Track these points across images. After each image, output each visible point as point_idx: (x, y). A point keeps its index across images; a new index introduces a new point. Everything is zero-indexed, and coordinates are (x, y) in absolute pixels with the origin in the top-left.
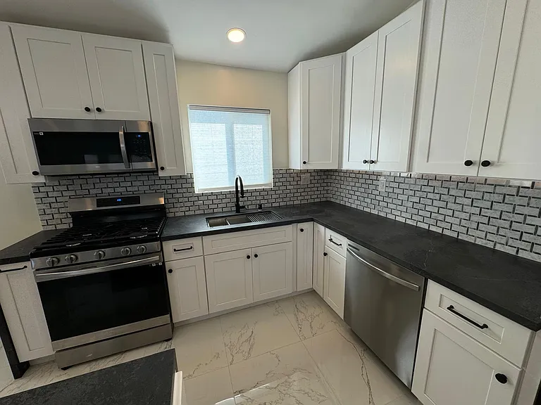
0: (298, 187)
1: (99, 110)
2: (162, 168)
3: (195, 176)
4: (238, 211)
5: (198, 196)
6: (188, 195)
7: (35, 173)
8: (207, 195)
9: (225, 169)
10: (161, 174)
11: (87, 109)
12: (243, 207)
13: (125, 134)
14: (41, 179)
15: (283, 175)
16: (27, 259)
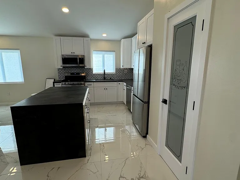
0: (123, 74)
1: (74, 53)
2: (86, 66)
3: (93, 69)
4: (104, 79)
5: (94, 74)
6: (91, 74)
7: (61, 66)
8: (96, 74)
9: (102, 67)
10: (85, 67)
11: (72, 53)
12: (106, 78)
13: (79, 58)
14: (62, 67)
15: (118, 70)
16: (61, 82)
